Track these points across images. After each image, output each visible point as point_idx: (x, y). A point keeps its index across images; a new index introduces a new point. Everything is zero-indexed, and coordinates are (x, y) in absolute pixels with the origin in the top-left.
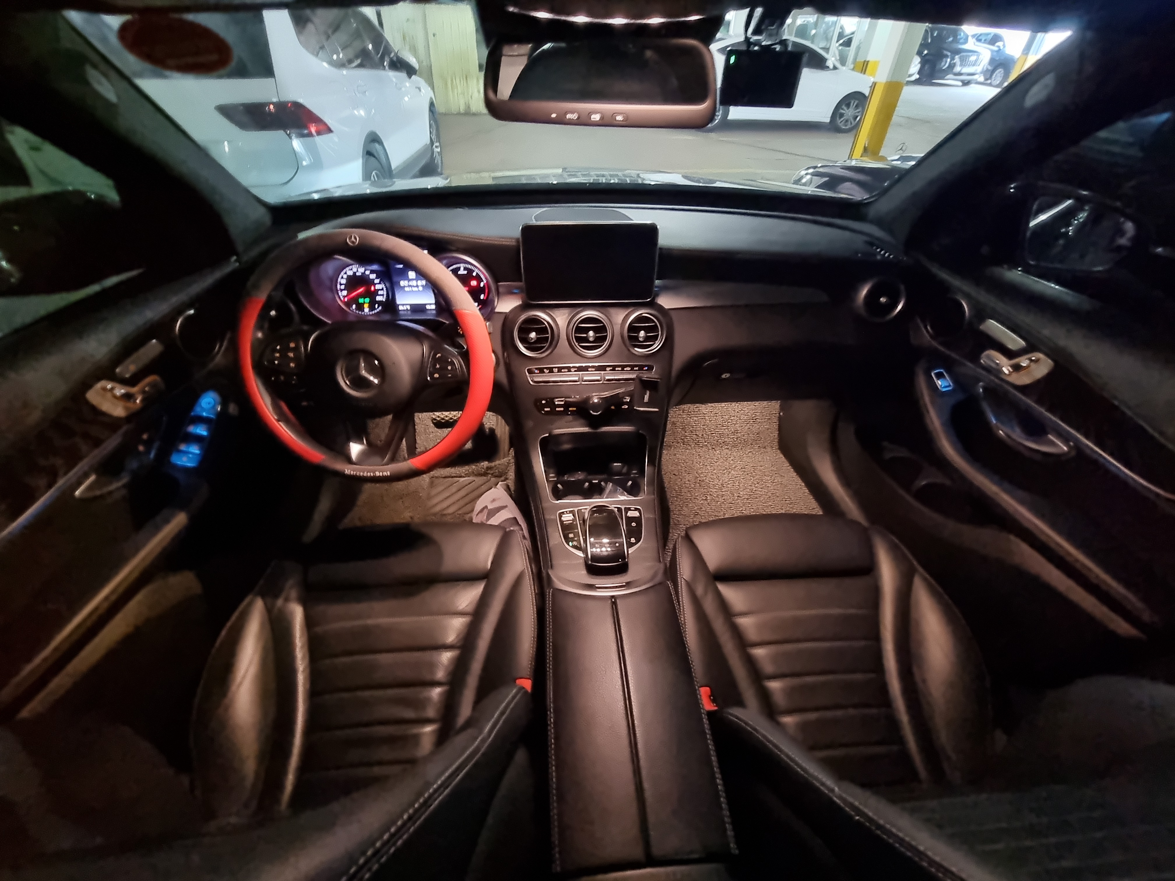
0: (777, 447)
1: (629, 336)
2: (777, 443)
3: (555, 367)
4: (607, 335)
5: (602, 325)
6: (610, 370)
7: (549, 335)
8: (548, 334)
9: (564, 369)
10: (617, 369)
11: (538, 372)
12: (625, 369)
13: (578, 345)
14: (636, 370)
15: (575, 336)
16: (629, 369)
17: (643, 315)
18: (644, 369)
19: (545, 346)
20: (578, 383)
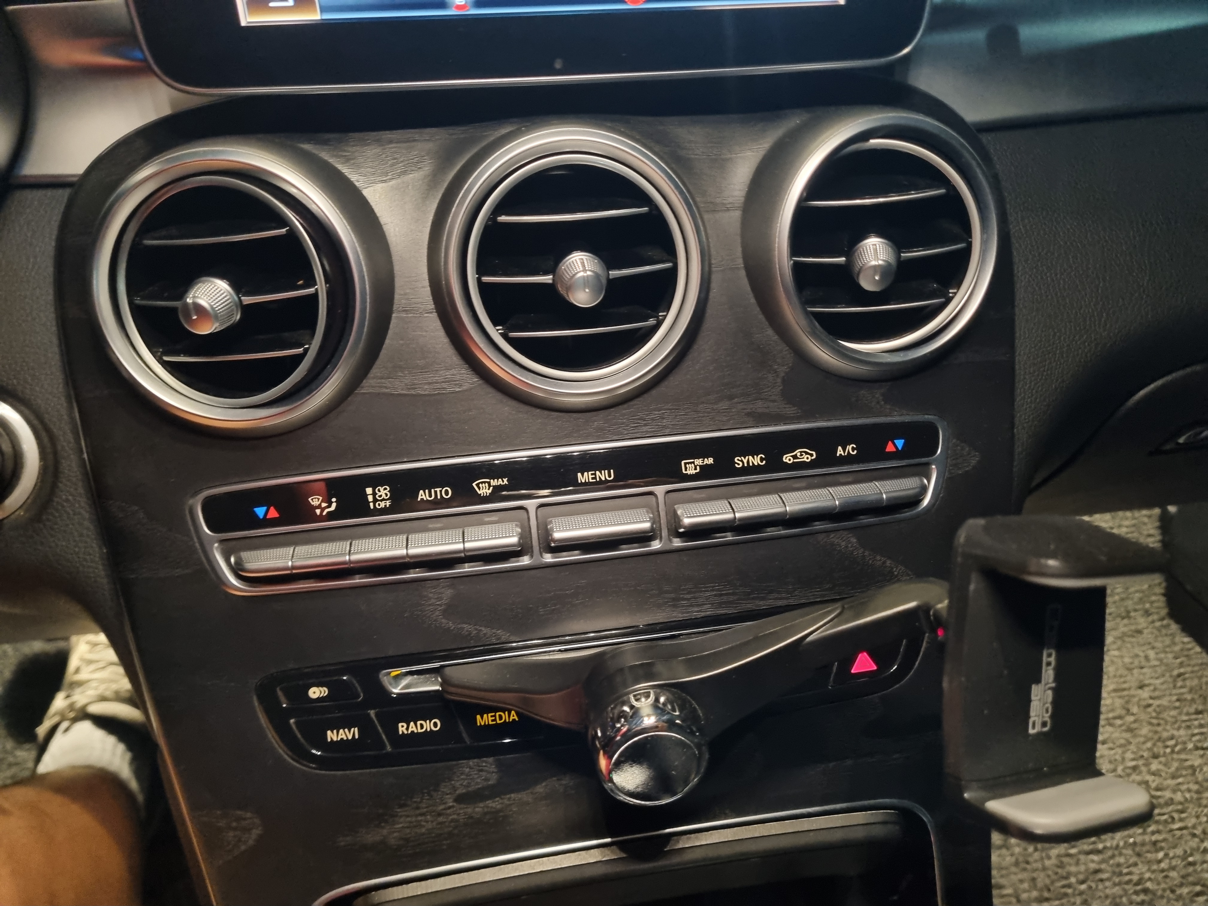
0: (1164, 612)
1: (798, 268)
2: (1163, 599)
3: (376, 480)
4: (673, 273)
5: (645, 209)
6: (705, 473)
7: (321, 287)
8: (311, 281)
9: (429, 486)
10: (740, 462)
11: (273, 513)
12: (787, 459)
13: (505, 336)
14: (848, 460)
15: (483, 287)
16: (806, 456)
17: (875, 142)
18: (890, 448)
19: (297, 360)
20: (525, 561)
